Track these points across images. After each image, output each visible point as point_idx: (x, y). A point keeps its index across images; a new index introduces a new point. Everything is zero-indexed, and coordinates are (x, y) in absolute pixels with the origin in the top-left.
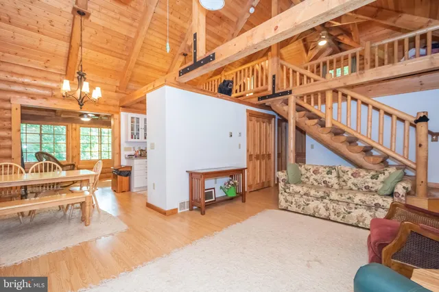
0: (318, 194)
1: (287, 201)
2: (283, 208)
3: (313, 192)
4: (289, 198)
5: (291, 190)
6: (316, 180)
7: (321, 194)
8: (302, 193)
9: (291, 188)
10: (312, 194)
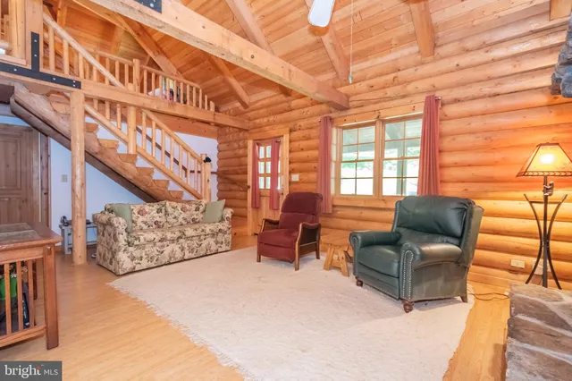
0: (175, 236)
1: (133, 259)
2: (128, 270)
3: (169, 235)
4: (137, 253)
5: (142, 241)
6: (145, 223)
7: (178, 234)
8: (157, 239)
9: (142, 238)
10: (168, 238)
